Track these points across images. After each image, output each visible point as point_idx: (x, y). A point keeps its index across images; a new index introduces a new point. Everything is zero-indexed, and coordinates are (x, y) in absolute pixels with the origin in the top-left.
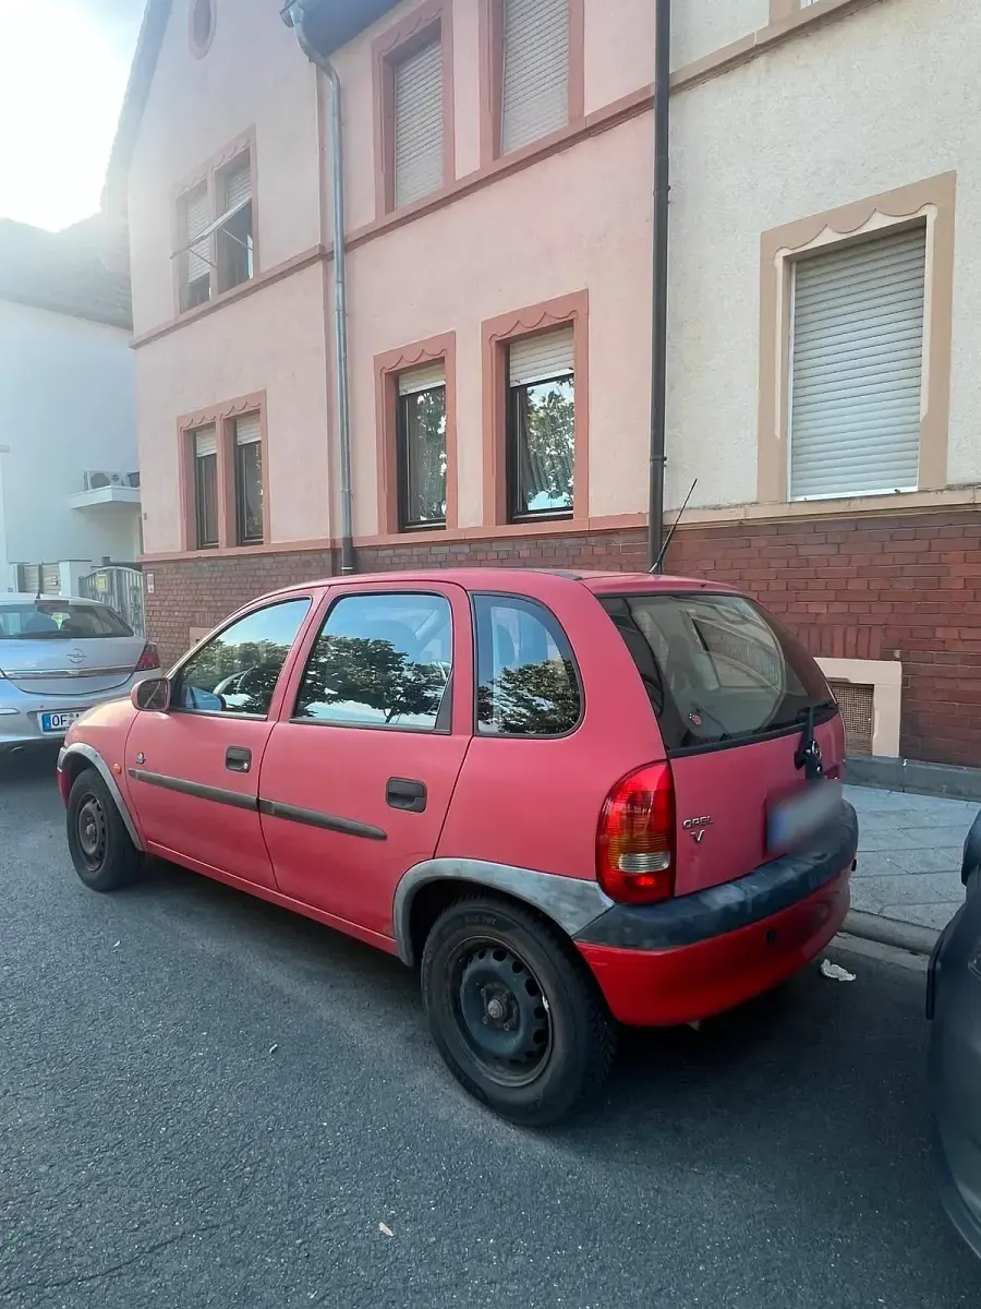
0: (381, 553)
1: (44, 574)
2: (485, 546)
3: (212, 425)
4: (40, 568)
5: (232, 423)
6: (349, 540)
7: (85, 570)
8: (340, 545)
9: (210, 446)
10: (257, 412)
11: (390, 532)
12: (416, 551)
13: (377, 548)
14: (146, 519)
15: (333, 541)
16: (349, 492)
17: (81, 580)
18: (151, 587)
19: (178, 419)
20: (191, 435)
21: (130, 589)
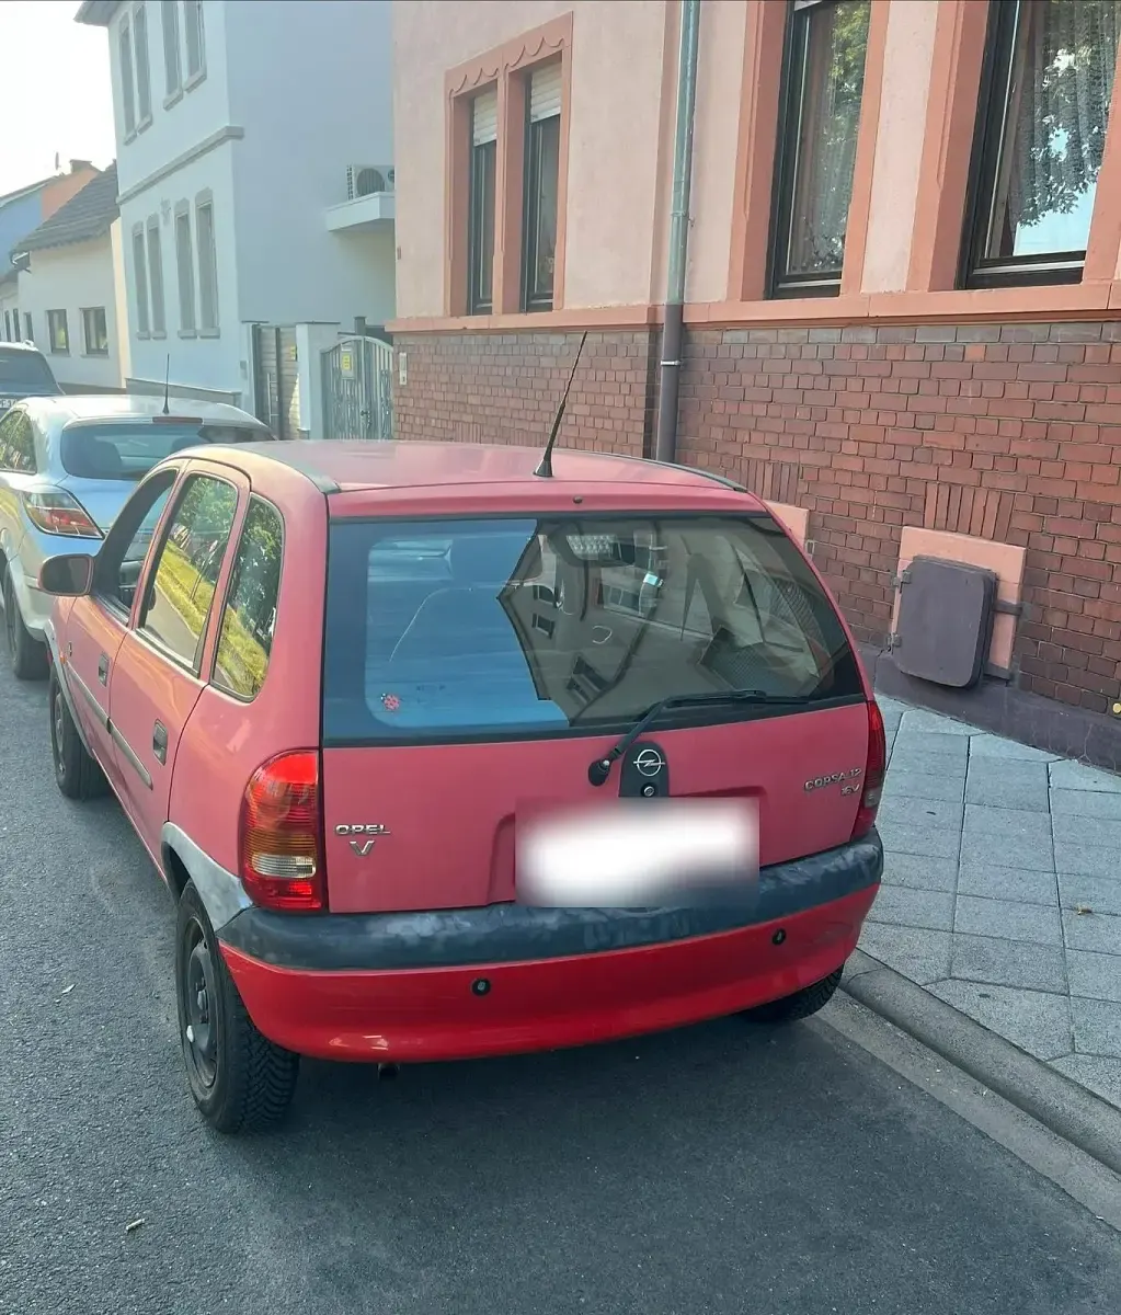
0: (728, 337)
1: (283, 343)
2: (903, 333)
3: (492, 86)
4: (278, 330)
5: (524, 80)
6: (678, 310)
7: (329, 338)
8: (662, 318)
9: (491, 126)
10: (556, 58)
11: (747, 296)
12: (783, 335)
13: (722, 326)
14: (400, 257)
15: (653, 311)
16: (686, 216)
17: (324, 355)
18: (403, 374)
19: (449, 75)
20: (465, 105)
21: (381, 375)
